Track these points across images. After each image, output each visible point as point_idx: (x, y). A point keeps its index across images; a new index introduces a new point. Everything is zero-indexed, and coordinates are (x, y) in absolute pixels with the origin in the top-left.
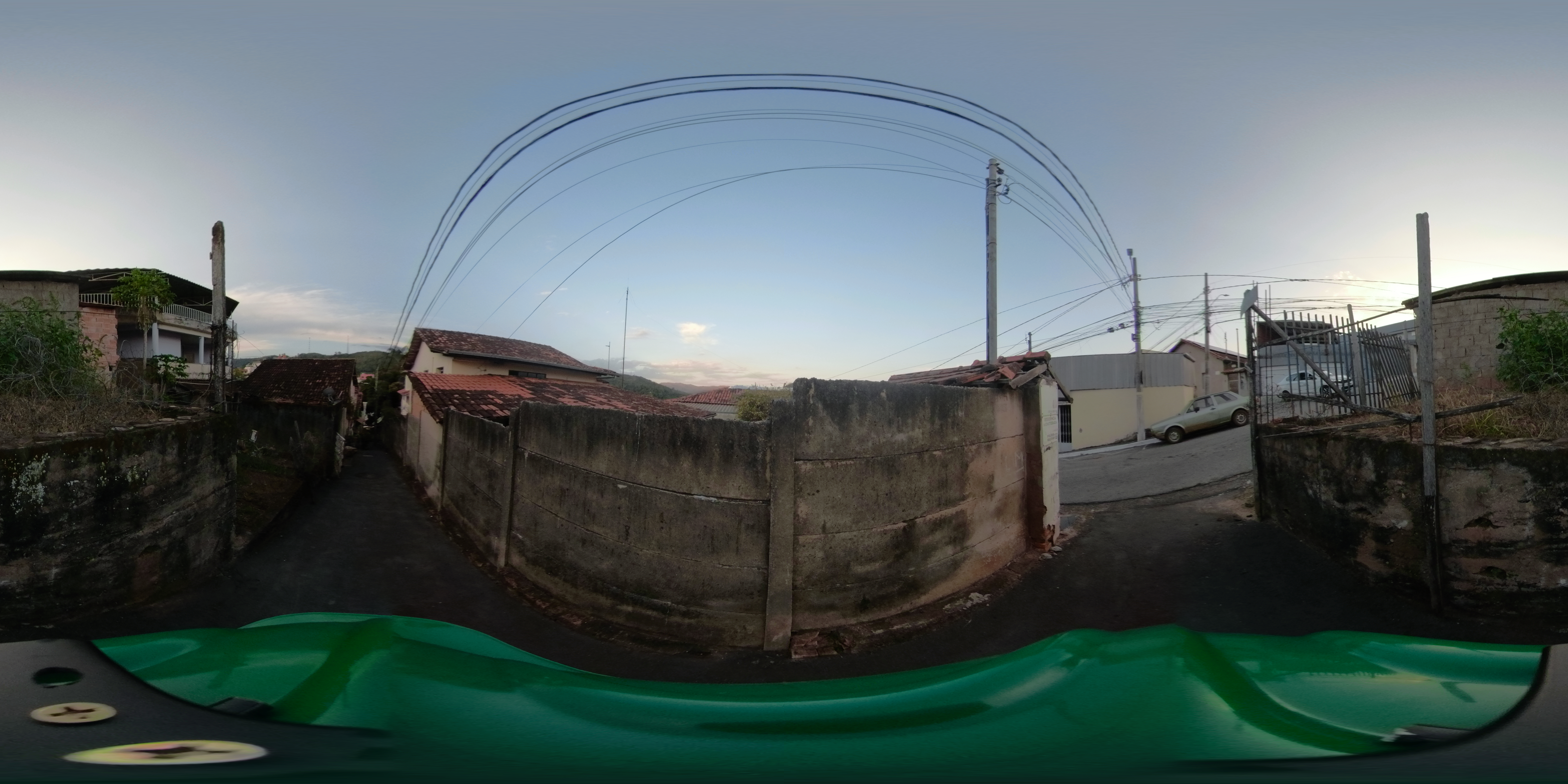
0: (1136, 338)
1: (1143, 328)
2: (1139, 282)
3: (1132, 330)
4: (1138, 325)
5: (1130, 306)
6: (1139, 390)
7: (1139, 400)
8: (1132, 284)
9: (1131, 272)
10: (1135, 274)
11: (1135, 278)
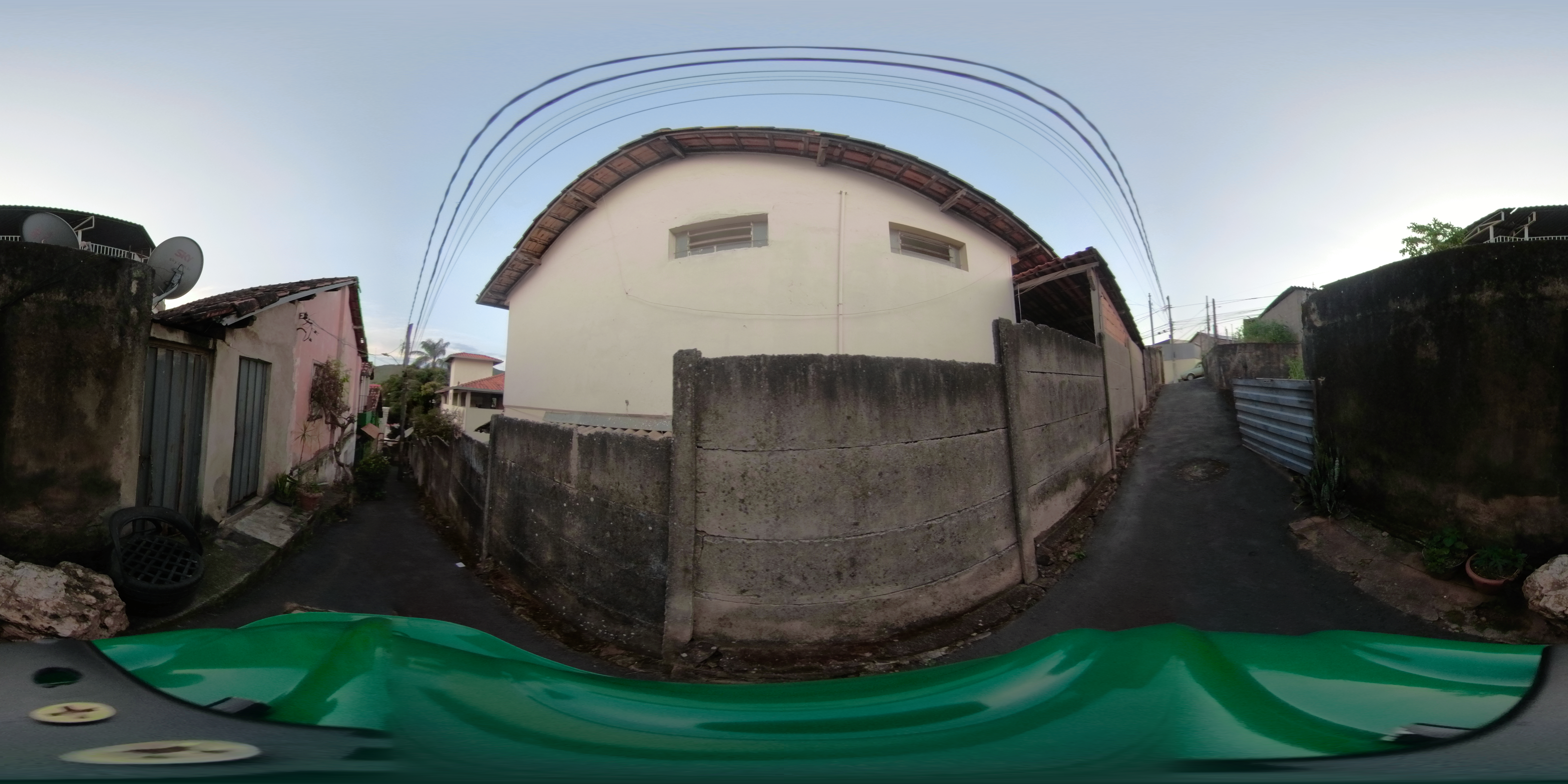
0: (1171, 336)
1: (1174, 332)
2: (1171, 309)
3: (1169, 333)
4: (1172, 330)
5: (1167, 321)
6: (1174, 361)
7: (1174, 365)
8: (1168, 311)
9: (1167, 304)
10: (1169, 305)
11: (1169, 307)
